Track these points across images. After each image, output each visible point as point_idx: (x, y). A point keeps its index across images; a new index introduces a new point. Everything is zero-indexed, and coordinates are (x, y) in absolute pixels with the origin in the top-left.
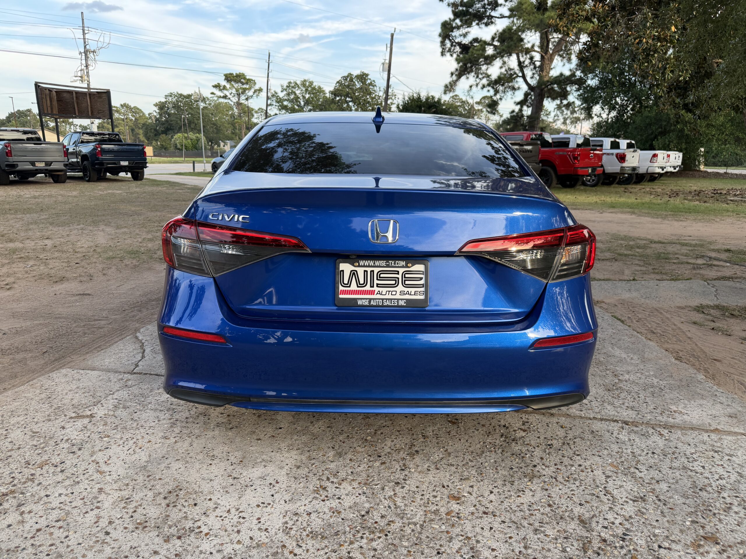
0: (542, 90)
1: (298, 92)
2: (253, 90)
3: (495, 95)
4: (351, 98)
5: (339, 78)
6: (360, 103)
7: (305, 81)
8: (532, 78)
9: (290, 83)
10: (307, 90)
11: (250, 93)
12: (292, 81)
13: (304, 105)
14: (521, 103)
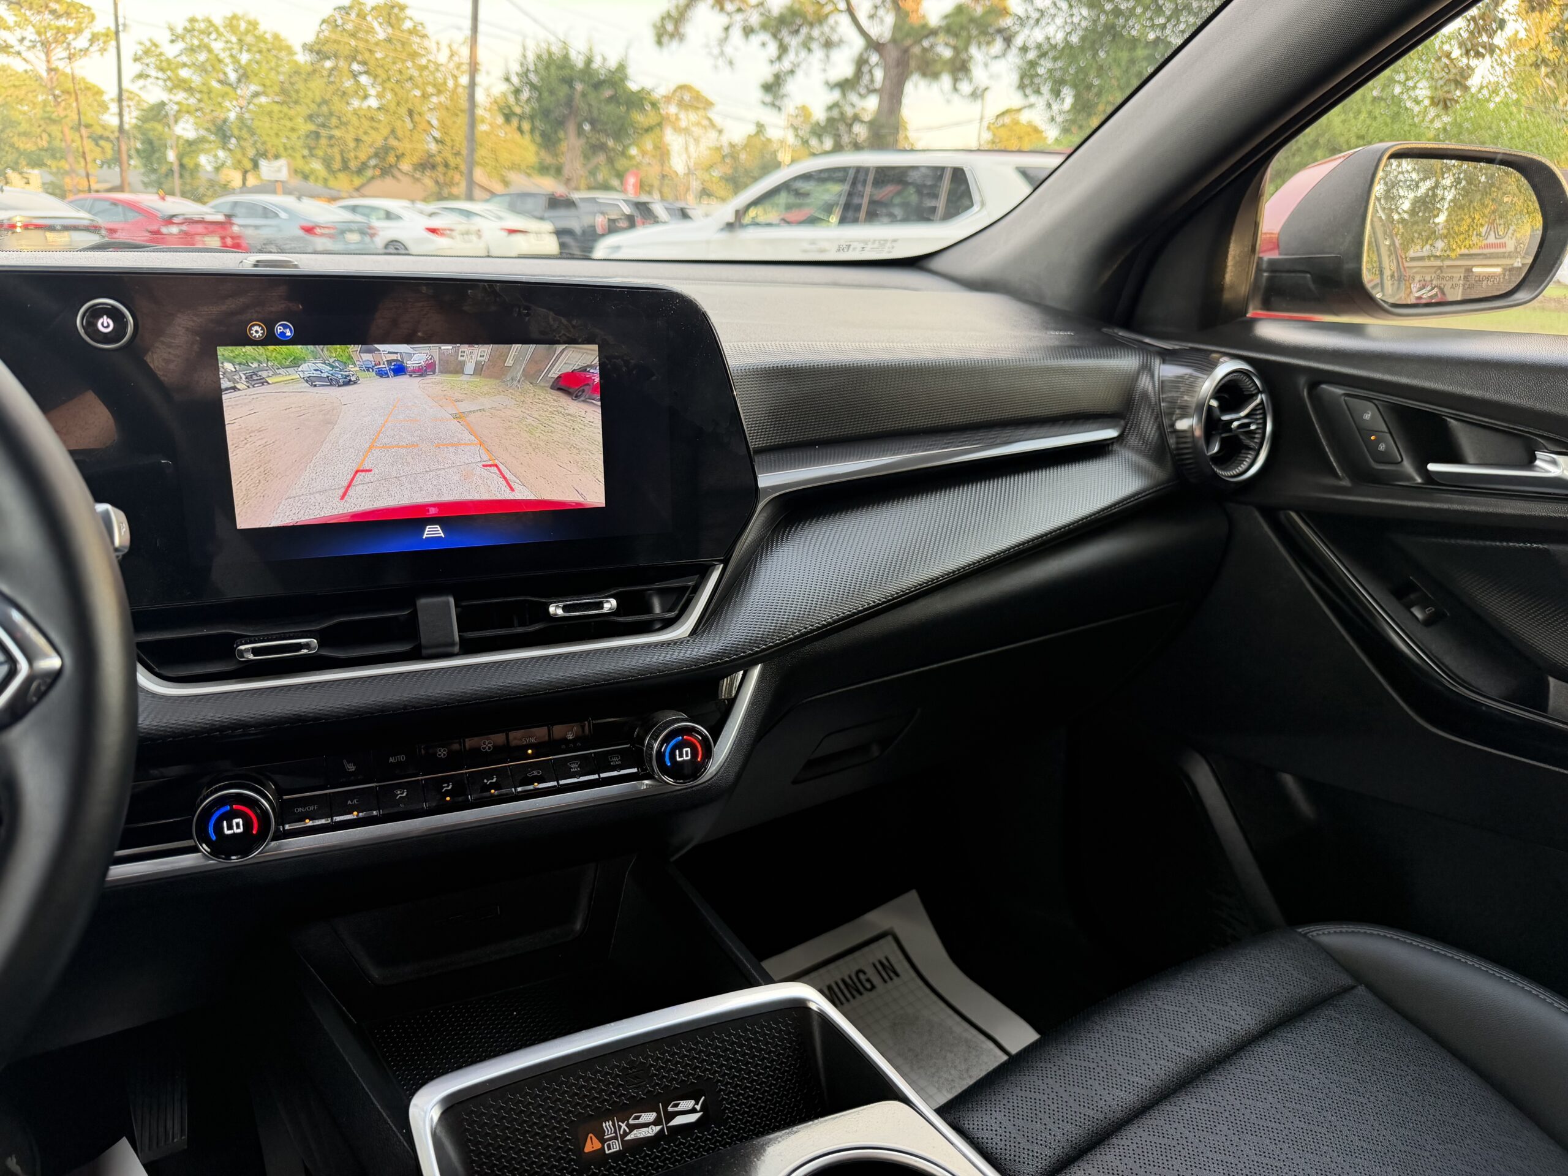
0: (906, 51)
1: (217, 46)
2: (87, 34)
3: (779, 58)
4: (364, 63)
5: (327, 11)
6: (389, 79)
7: (235, 17)
8: (872, 17)
9: (193, 20)
10: (240, 40)
11: (81, 42)
12: (199, 17)
13: (239, 81)
14: (844, 86)
